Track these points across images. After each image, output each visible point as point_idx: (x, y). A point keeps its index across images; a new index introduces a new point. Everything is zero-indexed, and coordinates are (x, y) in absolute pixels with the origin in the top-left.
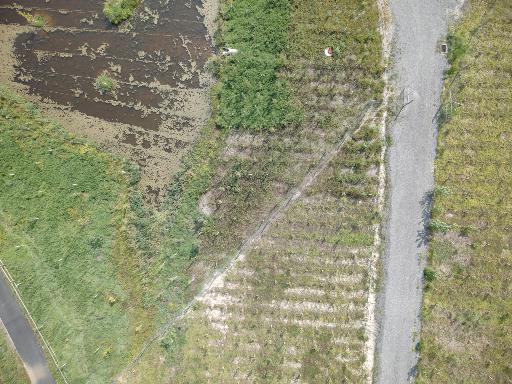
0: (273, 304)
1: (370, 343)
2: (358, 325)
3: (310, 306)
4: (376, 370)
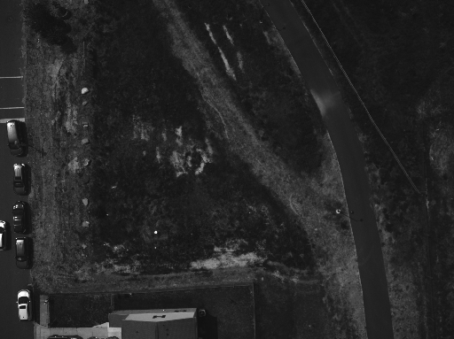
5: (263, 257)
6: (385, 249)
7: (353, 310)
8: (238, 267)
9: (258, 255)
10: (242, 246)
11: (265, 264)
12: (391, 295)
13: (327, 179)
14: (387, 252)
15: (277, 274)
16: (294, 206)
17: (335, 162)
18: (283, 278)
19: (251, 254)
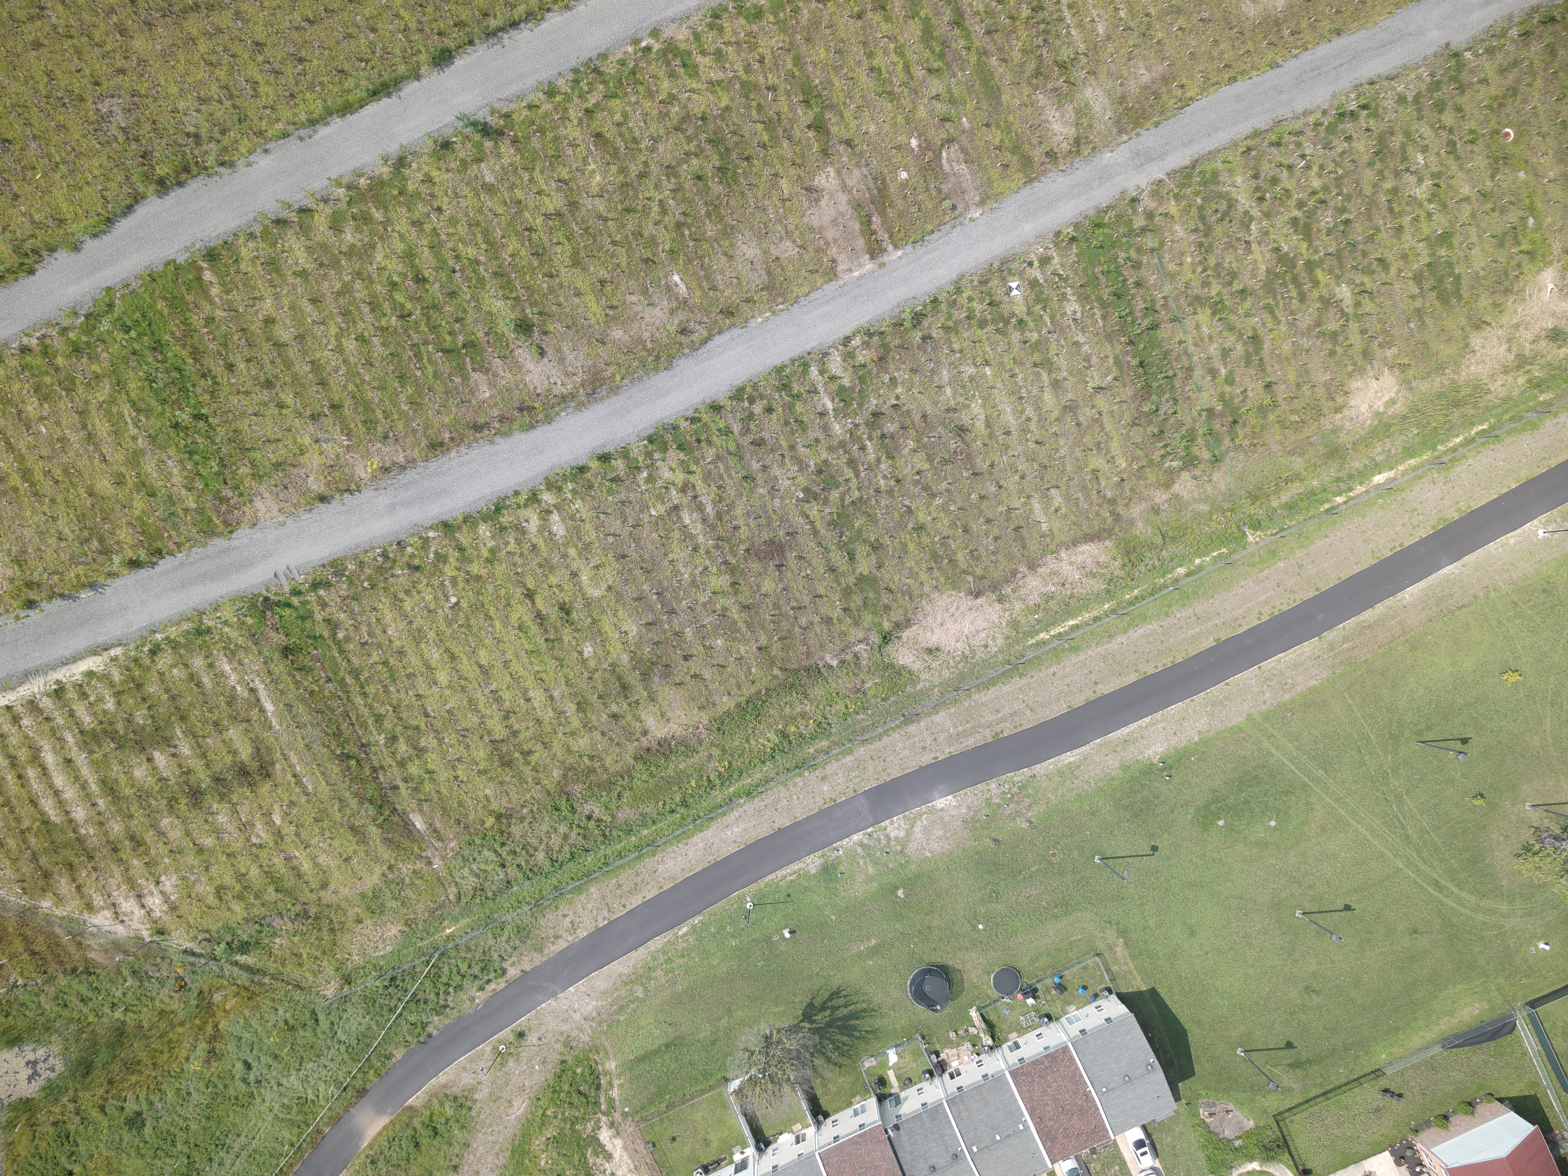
0: (88, 831)
1: (61, 674)
2: (46, 703)
3: (59, 780)
4: (94, 651)
5: (599, 1120)
6: (528, 967)
7: (620, 975)
8: (625, 1148)
9: (599, 1128)
10: (596, 1154)
11: (607, 1114)
12: (582, 933)
13: (467, 1079)
14: (529, 961)
15: (615, 1093)
16: (520, 1108)
17: (442, 1078)
18: (616, 1082)
19: (601, 1138)
